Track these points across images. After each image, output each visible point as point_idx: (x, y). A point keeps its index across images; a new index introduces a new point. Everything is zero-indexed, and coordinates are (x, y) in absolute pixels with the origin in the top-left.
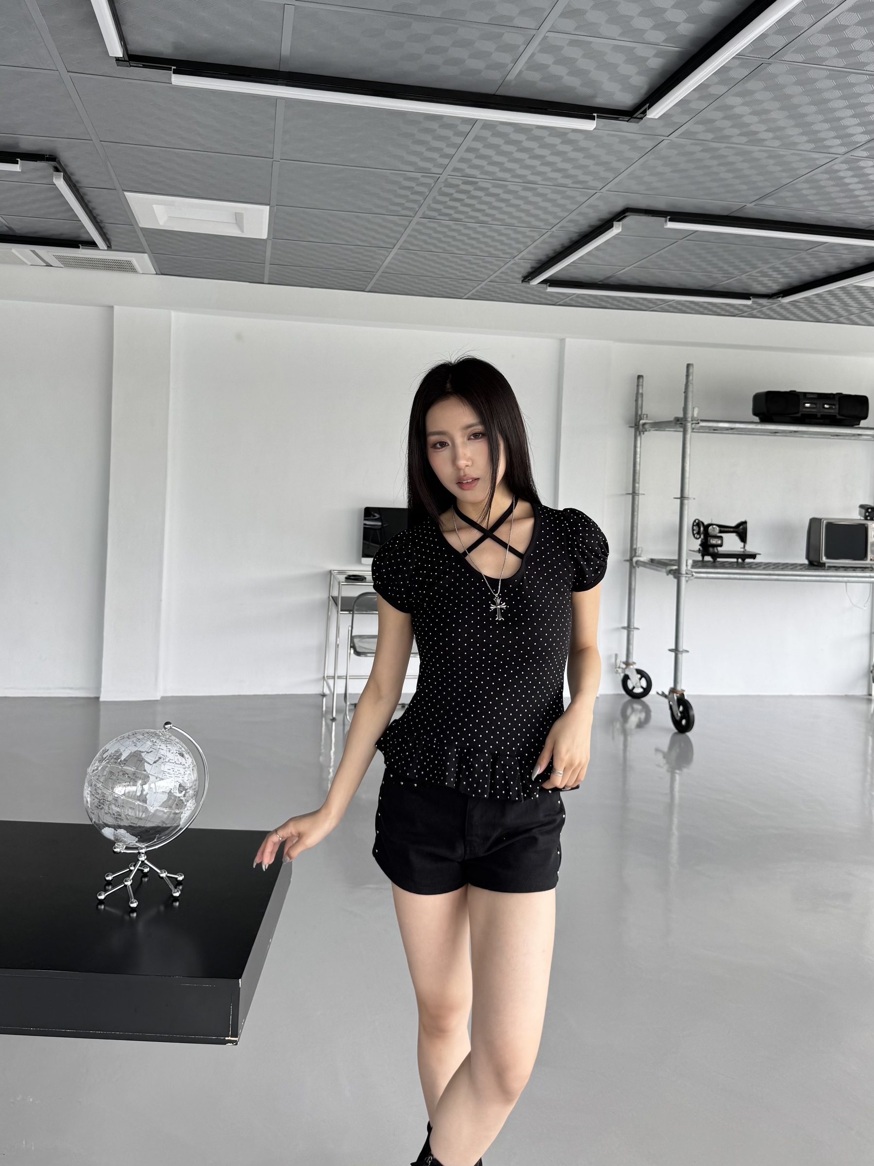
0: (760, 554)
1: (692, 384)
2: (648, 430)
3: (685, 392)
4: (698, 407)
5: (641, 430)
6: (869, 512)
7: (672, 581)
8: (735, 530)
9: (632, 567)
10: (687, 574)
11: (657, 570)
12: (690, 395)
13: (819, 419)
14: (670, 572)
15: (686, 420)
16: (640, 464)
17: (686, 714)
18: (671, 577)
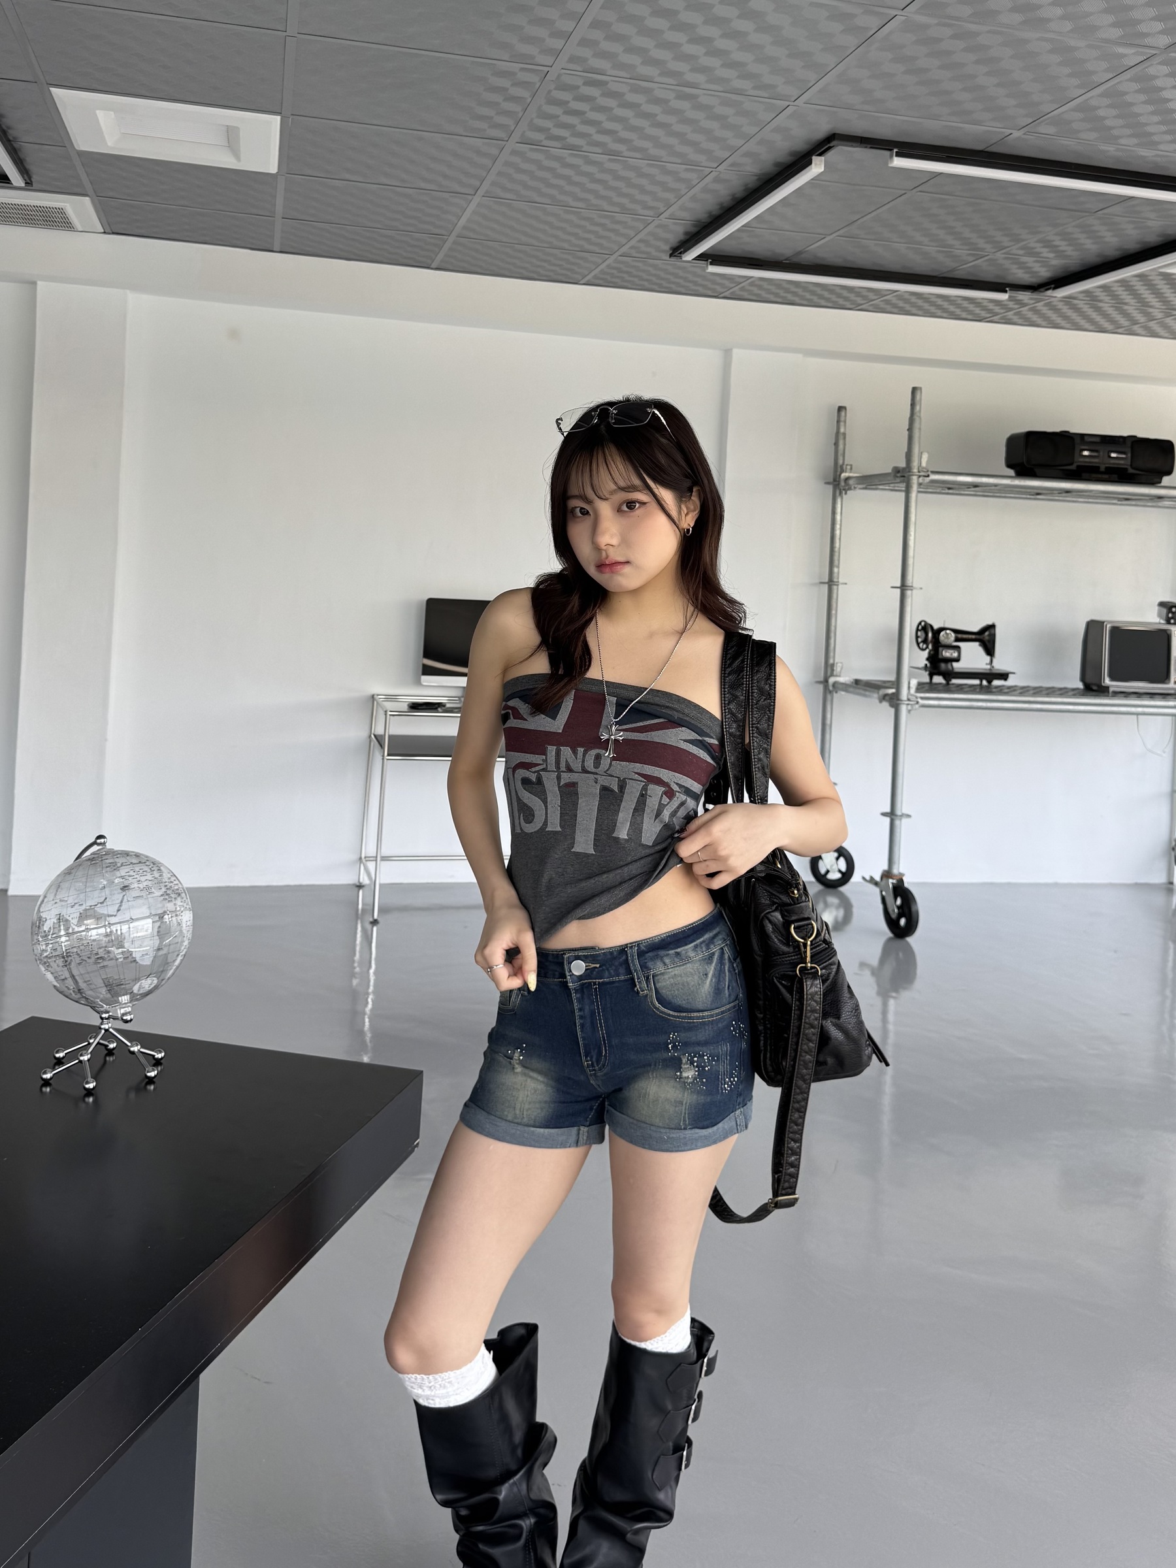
0: (1014, 673)
1: (920, 417)
2: (853, 488)
3: (908, 430)
4: (928, 453)
5: (842, 488)
6: (1173, 613)
7: (887, 710)
8: (978, 637)
9: (826, 691)
10: (909, 700)
11: (865, 696)
12: (916, 433)
13: (1102, 474)
14: (884, 698)
15: (909, 472)
16: (840, 539)
17: (906, 911)
18: (885, 704)
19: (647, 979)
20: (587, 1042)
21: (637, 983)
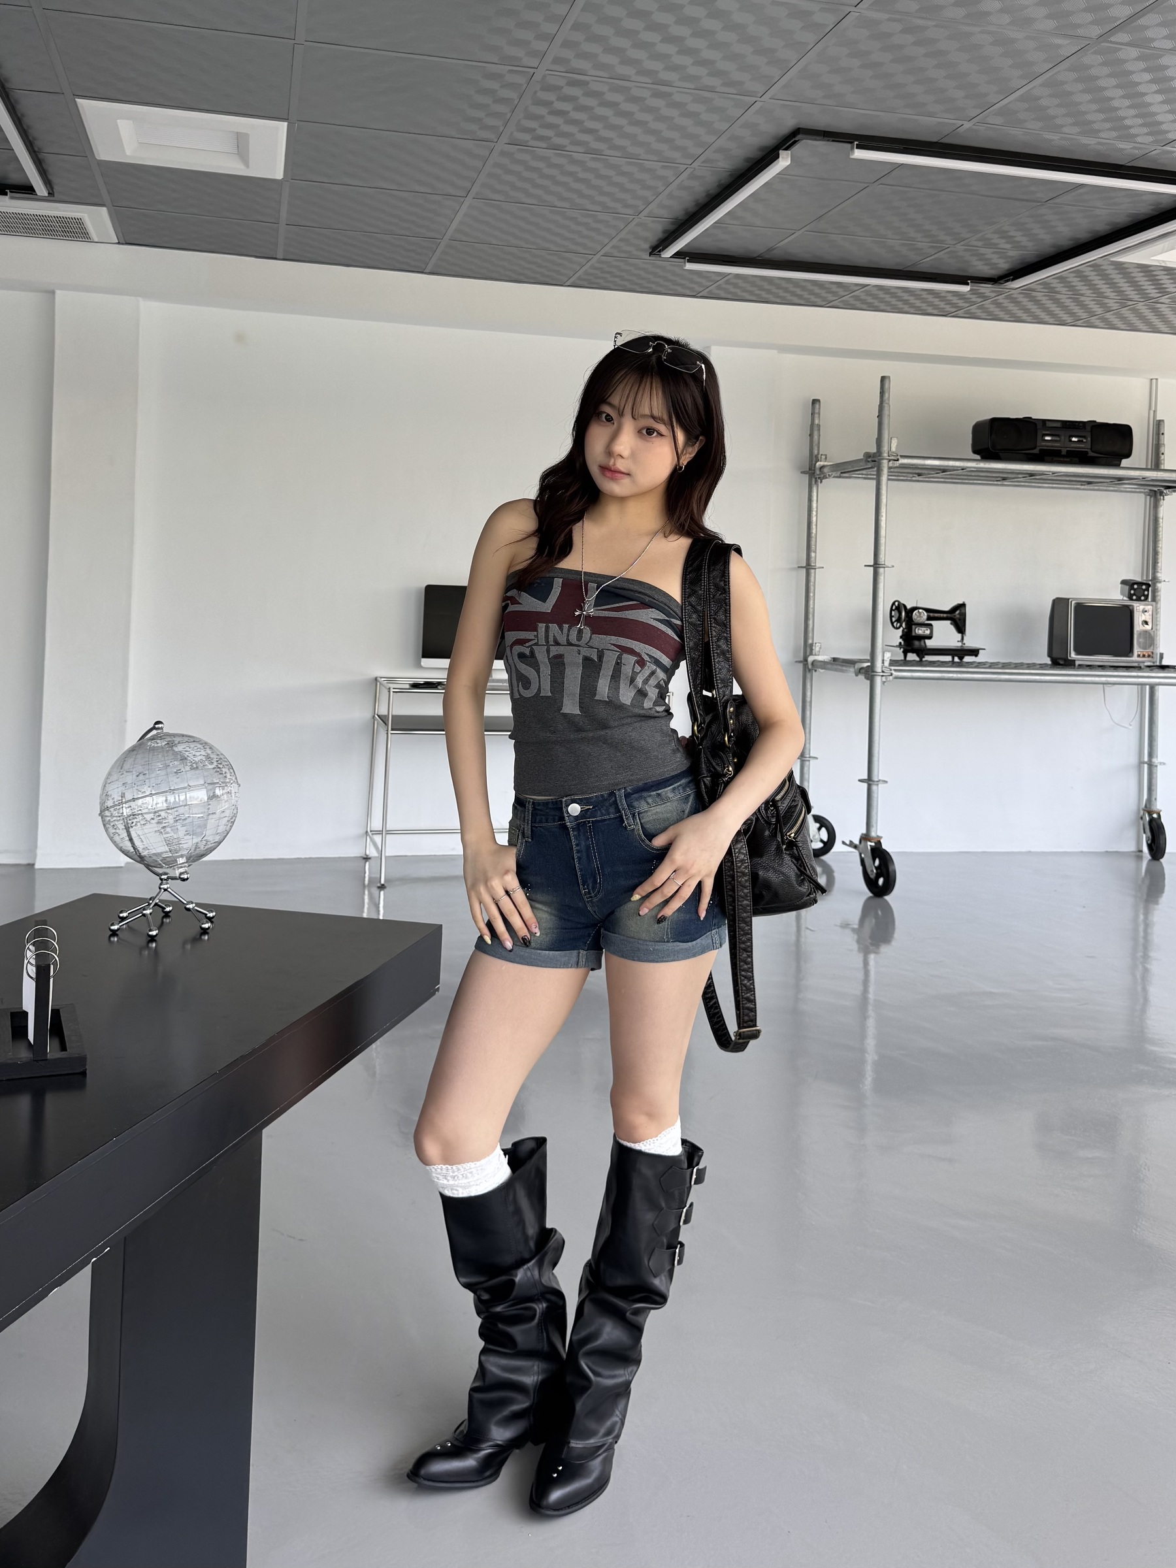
0: (984, 650)
1: (889, 404)
2: (827, 476)
3: (878, 416)
4: (898, 439)
5: (817, 477)
6: (1135, 590)
7: (863, 684)
8: (948, 616)
9: (805, 670)
11: (842, 671)
12: (886, 421)
13: (1064, 456)
14: (861, 672)
15: (880, 456)
16: (816, 525)
17: (884, 871)
18: (861, 677)
19: (634, 816)
20: (583, 872)
21: (625, 820)
